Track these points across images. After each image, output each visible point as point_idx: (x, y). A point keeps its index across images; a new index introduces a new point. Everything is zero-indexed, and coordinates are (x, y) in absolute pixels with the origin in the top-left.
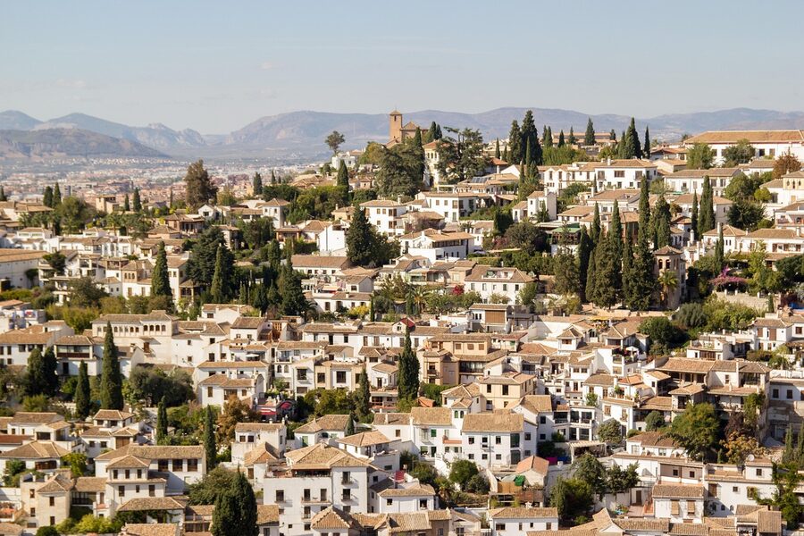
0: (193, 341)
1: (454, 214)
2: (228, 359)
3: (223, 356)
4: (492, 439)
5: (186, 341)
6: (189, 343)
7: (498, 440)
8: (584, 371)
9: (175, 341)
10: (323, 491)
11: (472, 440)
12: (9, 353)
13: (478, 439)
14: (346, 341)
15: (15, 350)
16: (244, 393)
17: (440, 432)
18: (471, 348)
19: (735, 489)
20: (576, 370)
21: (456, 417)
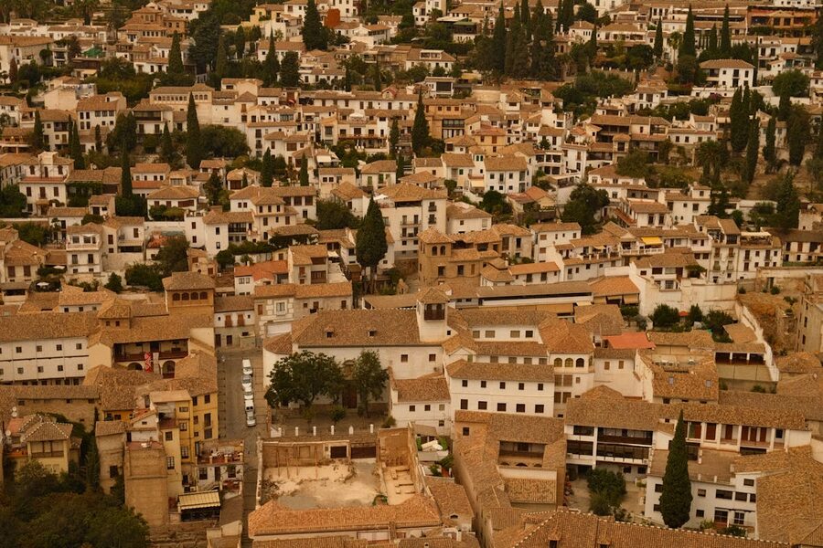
0: (229, 107)
1: (354, 10)
2: (266, 120)
3: (263, 118)
4: (506, 176)
5: (223, 107)
6: (226, 108)
7: (511, 176)
8: (536, 125)
9: (214, 107)
10: (416, 217)
11: (492, 177)
12: (88, 117)
13: (497, 176)
14: (347, 105)
15: (92, 115)
16: (302, 145)
17: (466, 171)
18: (449, 109)
19: (685, 205)
20: (531, 125)
21: (478, 160)
